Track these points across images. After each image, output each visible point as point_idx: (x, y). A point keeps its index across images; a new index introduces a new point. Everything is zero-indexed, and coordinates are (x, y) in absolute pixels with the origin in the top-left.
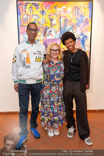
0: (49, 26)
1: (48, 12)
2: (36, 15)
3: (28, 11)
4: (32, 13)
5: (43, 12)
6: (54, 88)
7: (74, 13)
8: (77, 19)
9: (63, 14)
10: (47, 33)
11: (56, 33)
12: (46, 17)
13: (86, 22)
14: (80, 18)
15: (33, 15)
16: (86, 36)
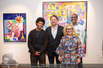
0: (61, 15)
1: (60, 8)
2: (53, 10)
3: (49, 8)
4: (51, 9)
5: (57, 8)
6: (66, 55)
7: (76, 8)
8: (77, 12)
9: (69, 9)
10: (60, 19)
11: (65, 20)
12: (59, 11)
13: (83, 13)
14: (79, 11)
15: (52, 10)
16: (83, 21)
